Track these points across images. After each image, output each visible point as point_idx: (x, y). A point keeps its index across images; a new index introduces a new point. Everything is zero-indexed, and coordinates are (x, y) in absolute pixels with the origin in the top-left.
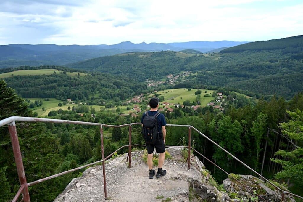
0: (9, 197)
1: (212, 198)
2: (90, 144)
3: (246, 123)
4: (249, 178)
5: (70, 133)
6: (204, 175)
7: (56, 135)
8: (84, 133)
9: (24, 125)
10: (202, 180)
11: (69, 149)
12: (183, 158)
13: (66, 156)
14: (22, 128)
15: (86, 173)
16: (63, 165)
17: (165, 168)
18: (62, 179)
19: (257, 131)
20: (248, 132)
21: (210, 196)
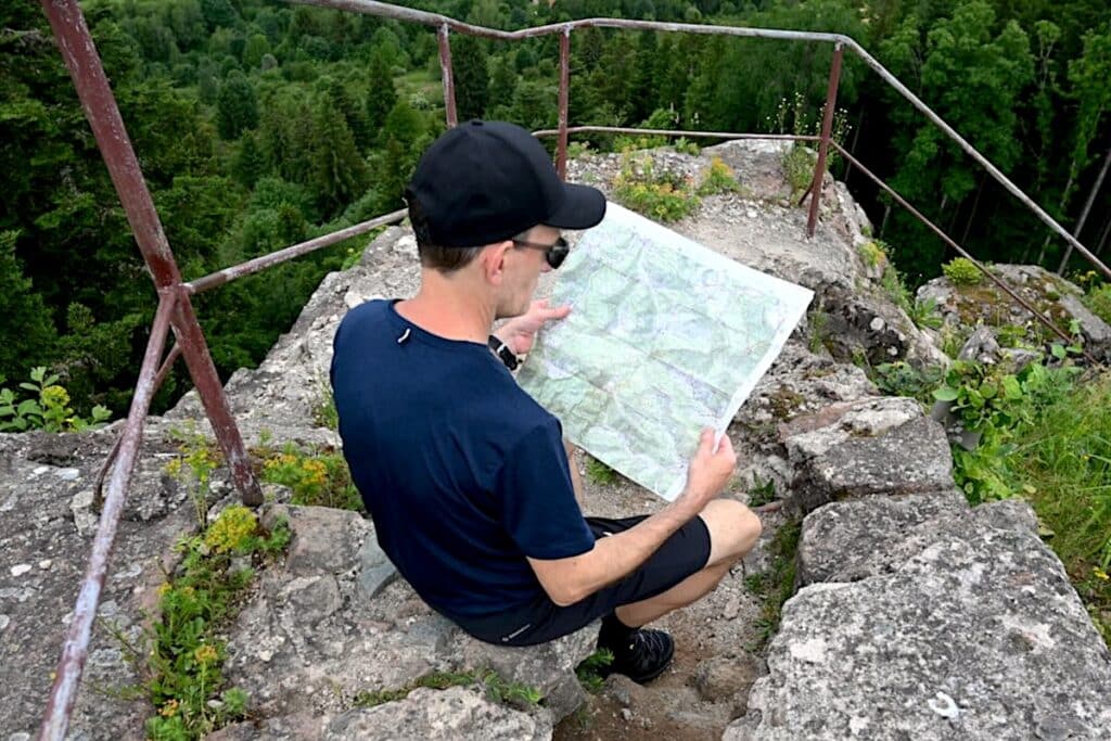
0: (56, 352)
1: (886, 348)
2: (352, 132)
3: (1057, 35)
4: (1025, 276)
5: (255, 81)
6: (866, 261)
7: (193, 91)
8: (318, 81)
9: (38, 37)
10: (857, 283)
11: (260, 155)
12: (788, 189)
13: (252, 187)
14: (34, 54)
15: (376, 252)
16: (249, 227)
17: (712, 230)
18: (255, 281)
19: (1094, 77)
20: (1053, 79)
21: (880, 344)
